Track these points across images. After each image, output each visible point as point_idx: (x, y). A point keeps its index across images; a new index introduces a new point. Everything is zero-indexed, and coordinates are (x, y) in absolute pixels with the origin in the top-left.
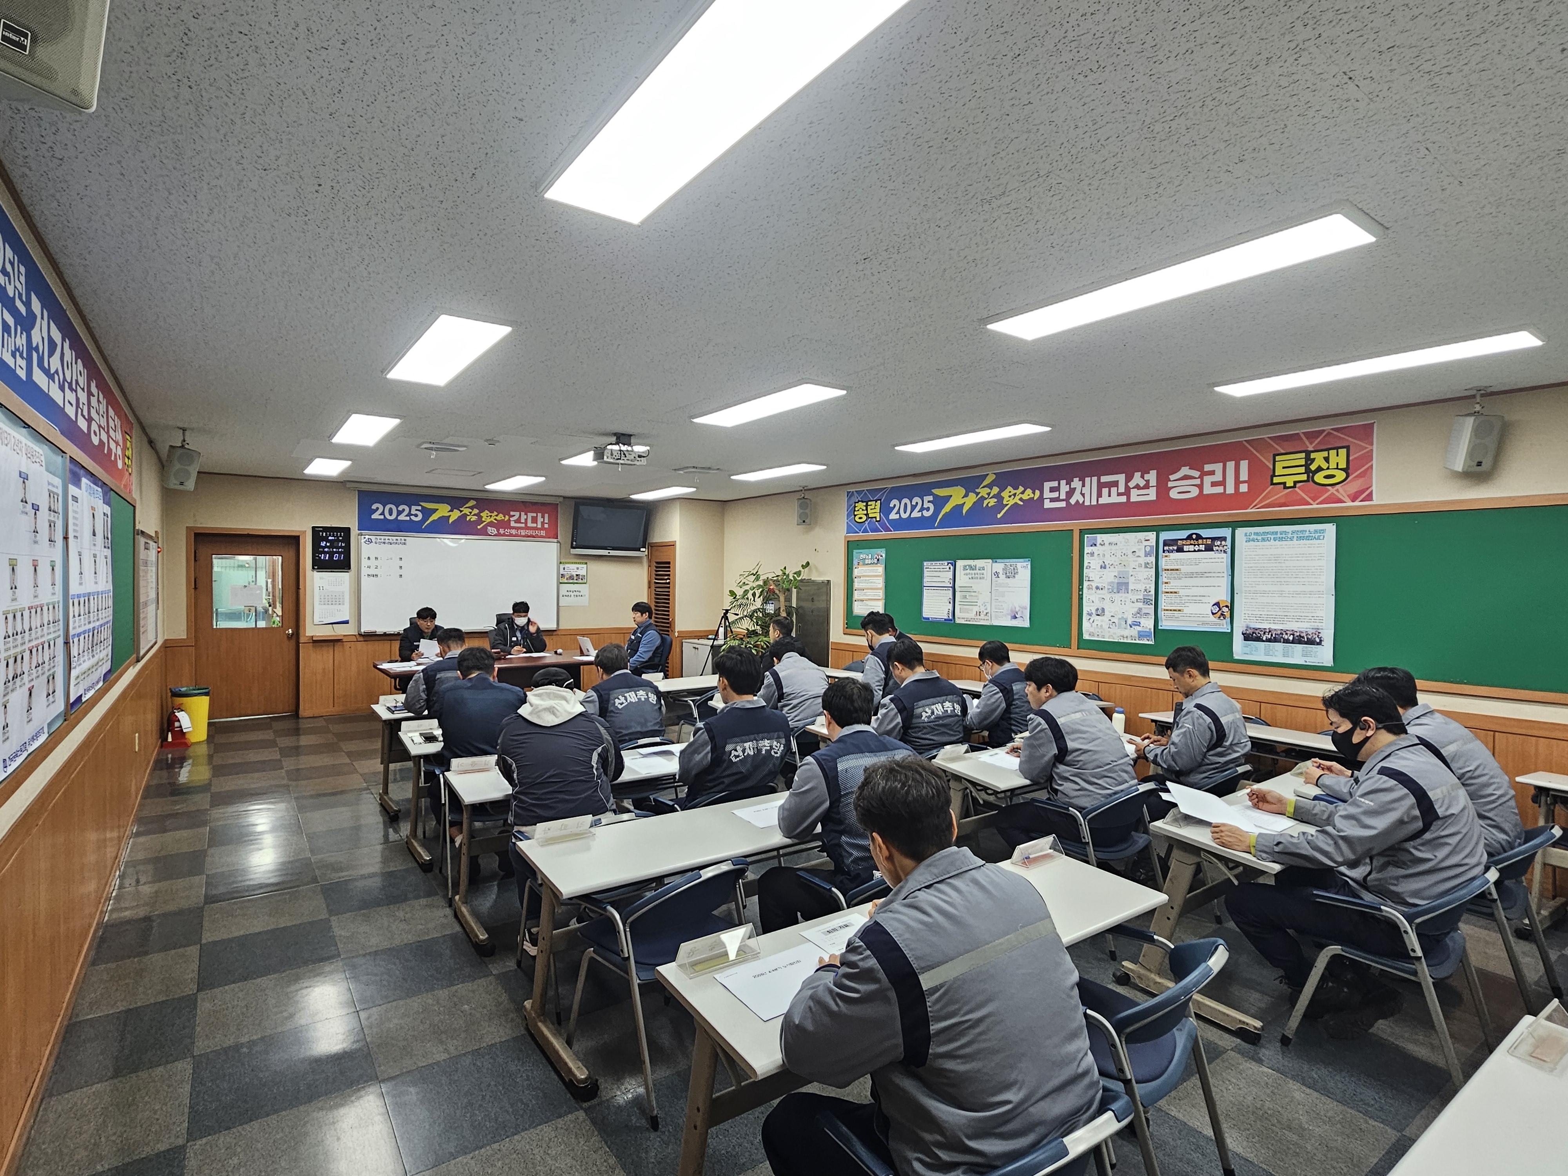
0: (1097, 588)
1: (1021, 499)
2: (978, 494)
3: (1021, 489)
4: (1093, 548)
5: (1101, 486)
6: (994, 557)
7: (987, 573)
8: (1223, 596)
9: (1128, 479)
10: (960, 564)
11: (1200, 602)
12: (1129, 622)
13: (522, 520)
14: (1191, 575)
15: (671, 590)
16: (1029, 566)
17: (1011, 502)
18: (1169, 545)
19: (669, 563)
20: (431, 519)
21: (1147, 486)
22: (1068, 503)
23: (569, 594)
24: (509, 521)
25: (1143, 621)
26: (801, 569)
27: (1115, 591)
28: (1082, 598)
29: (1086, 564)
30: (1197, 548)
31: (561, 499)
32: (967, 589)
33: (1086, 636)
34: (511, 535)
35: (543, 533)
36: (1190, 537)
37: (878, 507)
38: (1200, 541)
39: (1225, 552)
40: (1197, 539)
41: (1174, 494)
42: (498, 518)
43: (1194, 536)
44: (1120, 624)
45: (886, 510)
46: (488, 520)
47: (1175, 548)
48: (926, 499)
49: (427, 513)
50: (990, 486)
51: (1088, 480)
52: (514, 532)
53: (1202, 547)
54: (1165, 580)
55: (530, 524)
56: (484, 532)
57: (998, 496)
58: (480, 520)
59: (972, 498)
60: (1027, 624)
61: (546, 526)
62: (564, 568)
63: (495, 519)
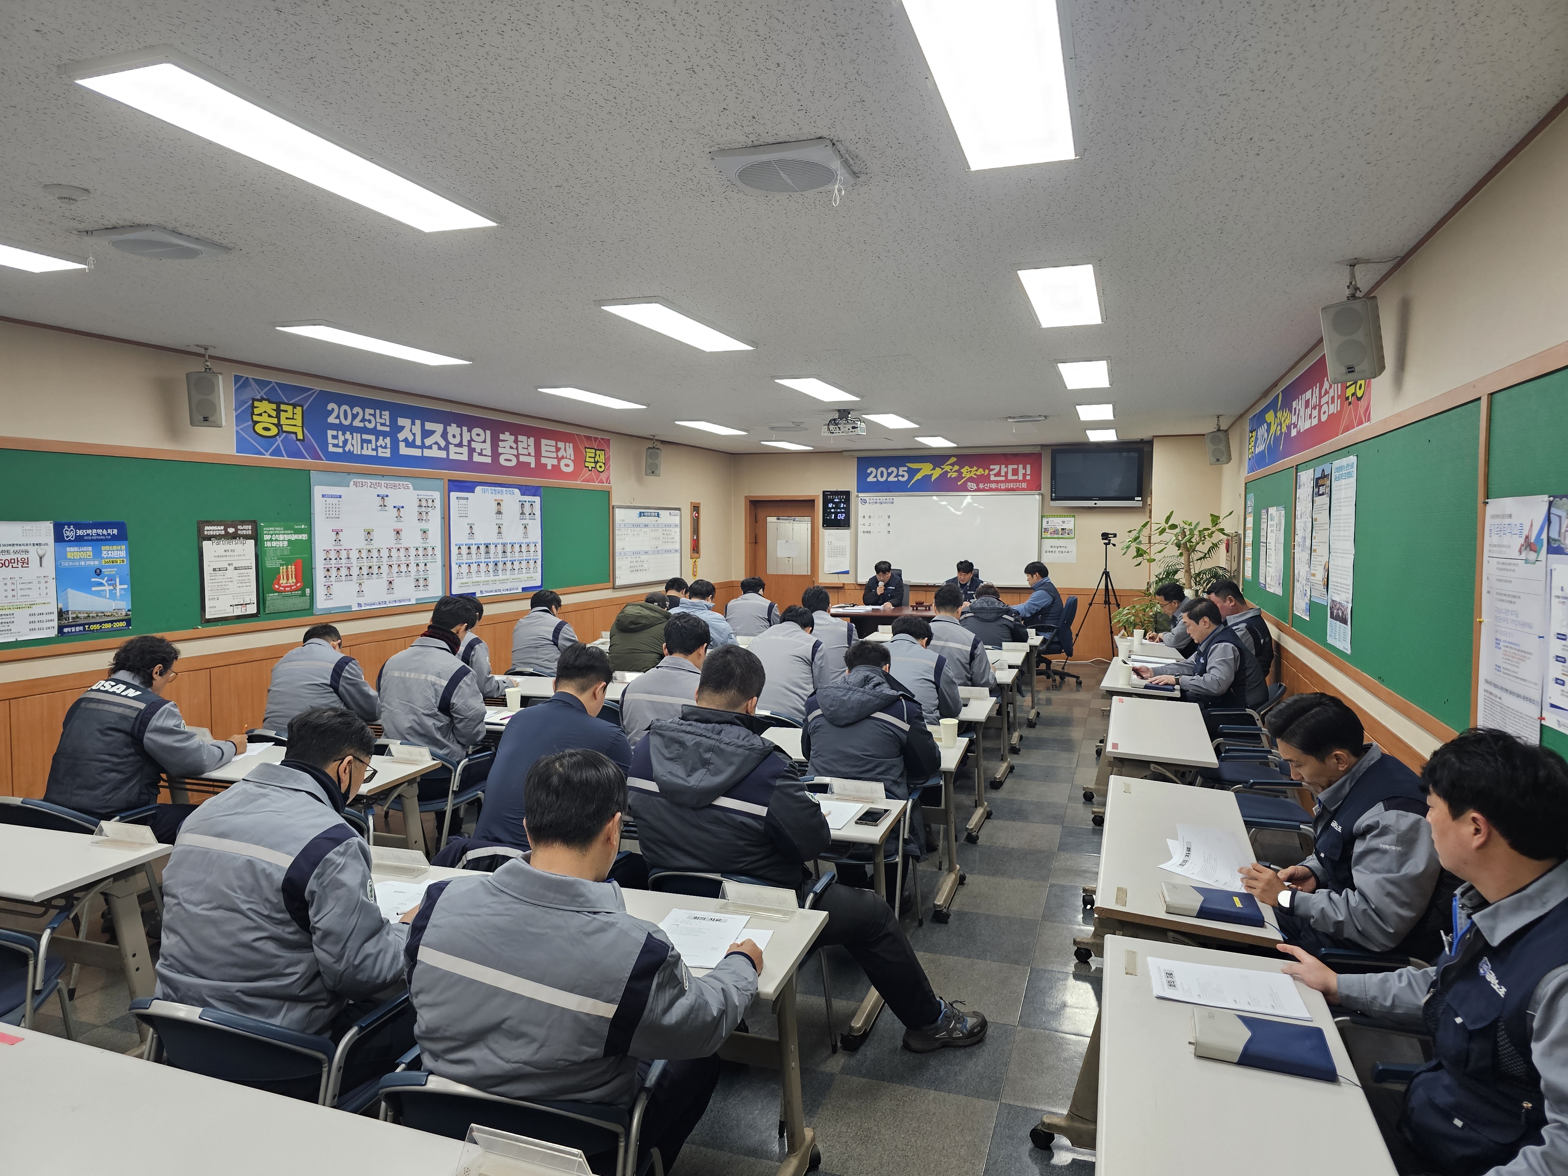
13: (1003, 473)
20: (916, 478)
23: (1053, 549)
24: (989, 475)
31: (1040, 448)
34: (991, 490)
35: (1024, 485)
42: (978, 473)
46: (968, 476)
49: (912, 473)
52: (993, 486)
55: (1010, 477)
56: (964, 488)
58: (960, 476)
61: (1028, 478)
62: (1048, 522)
63: (975, 474)
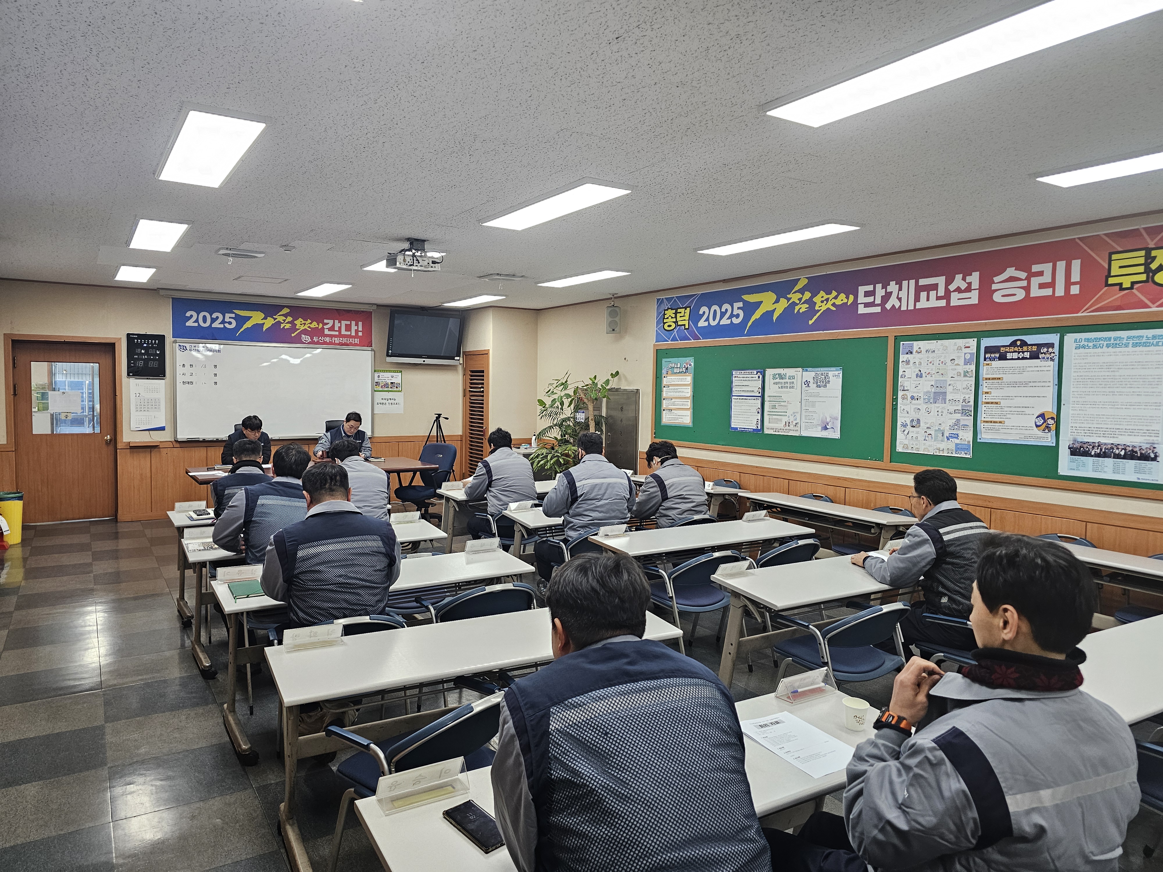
0: (913, 398)
1: (834, 305)
2: (789, 299)
3: (834, 293)
4: (909, 356)
5: (919, 289)
6: (805, 365)
7: (798, 382)
8: (1049, 408)
9: (948, 282)
10: (769, 372)
11: (1022, 413)
12: (947, 434)
13: (336, 328)
14: (1014, 384)
15: (484, 398)
16: (841, 375)
17: (824, 308)
18: (991, 353)
19: (483, 372)
20: (245, 327)
21: (969, 289)
22: (883, 308)
23: (384, 401)
24: (323, 328)
25: (961, 433)
26: (610, 378)
27: (932, 401)
28: (896, 409)
29: (901, 373)
30: (1021, 355)
31: (375, 307)
32: (777, 398)
33: (899, 449)
34: (325, 343)
35: (357, 341)
36: (1013, 344)
37: (687, 315)
38: (1025, 348)
39: (1052, 360)
40: (1021, 346)
41: (997, 298)
42: (312, 326)
43: (1019, 343)
44: (936, 436)
45: (695, 317)
46: (302, 328)
47: (997, 355)
48: (737, 305)
49: (241, 320)
50: (802, 291)
51: (905, 283)
52: (327, 339)
53: (1027, 355)
54: (986, 390)
55: (343, 332)
56: (297, 340)
57: (811, 302)
58: (294, 328)
59: (783, 304)
60: (837, 435)
61: (360, 334)
62: (379, 376)
63: (309, 327)
